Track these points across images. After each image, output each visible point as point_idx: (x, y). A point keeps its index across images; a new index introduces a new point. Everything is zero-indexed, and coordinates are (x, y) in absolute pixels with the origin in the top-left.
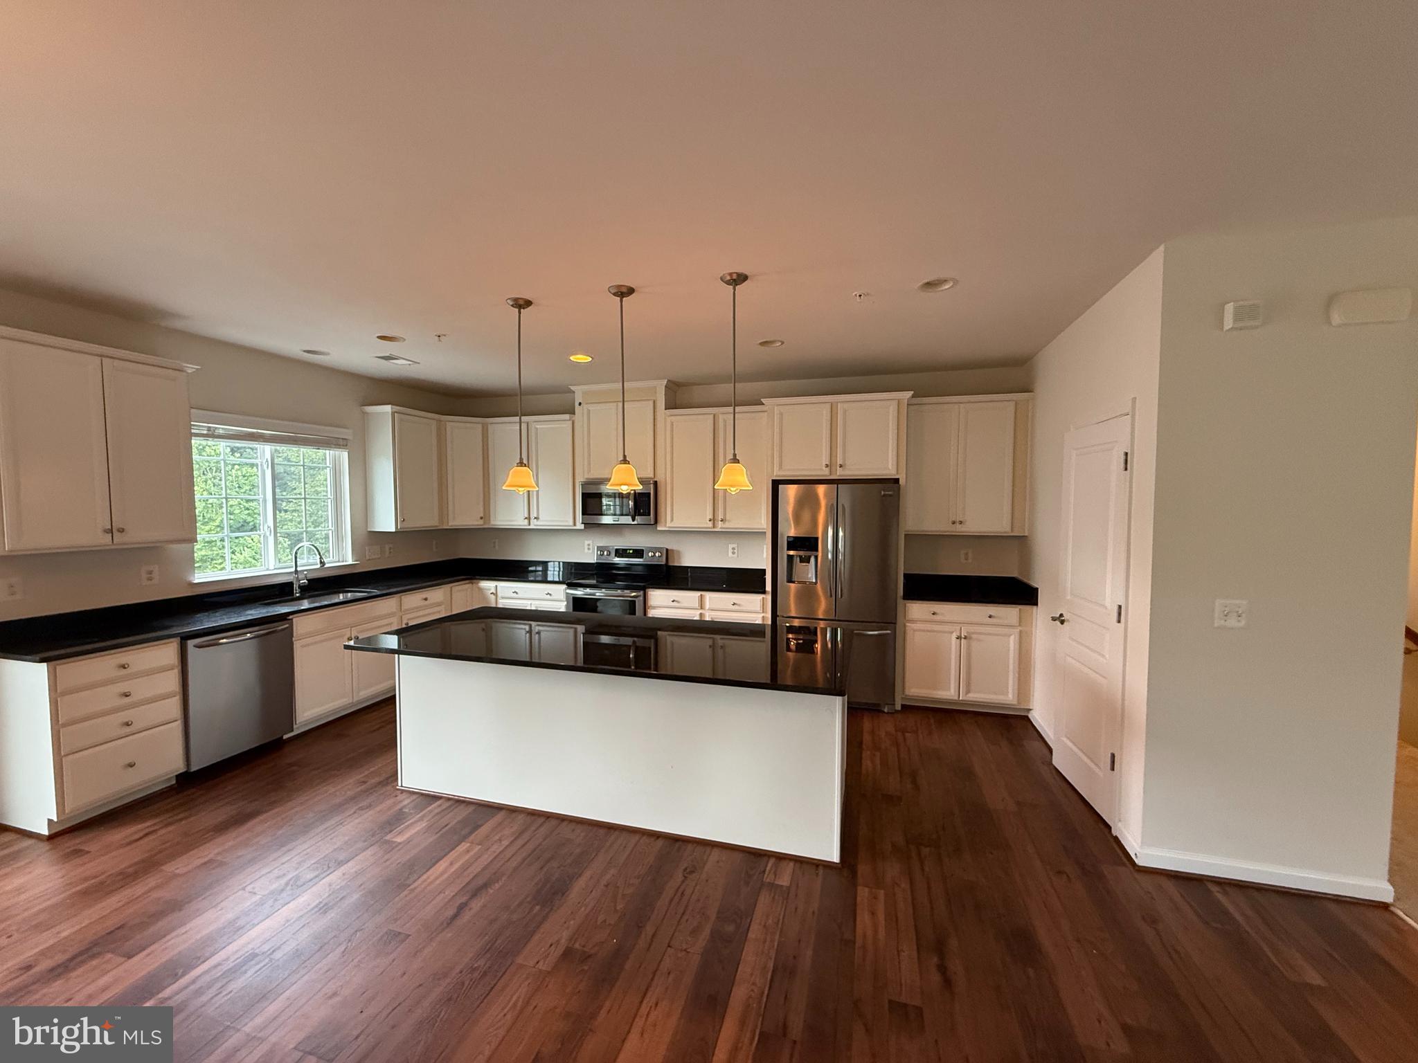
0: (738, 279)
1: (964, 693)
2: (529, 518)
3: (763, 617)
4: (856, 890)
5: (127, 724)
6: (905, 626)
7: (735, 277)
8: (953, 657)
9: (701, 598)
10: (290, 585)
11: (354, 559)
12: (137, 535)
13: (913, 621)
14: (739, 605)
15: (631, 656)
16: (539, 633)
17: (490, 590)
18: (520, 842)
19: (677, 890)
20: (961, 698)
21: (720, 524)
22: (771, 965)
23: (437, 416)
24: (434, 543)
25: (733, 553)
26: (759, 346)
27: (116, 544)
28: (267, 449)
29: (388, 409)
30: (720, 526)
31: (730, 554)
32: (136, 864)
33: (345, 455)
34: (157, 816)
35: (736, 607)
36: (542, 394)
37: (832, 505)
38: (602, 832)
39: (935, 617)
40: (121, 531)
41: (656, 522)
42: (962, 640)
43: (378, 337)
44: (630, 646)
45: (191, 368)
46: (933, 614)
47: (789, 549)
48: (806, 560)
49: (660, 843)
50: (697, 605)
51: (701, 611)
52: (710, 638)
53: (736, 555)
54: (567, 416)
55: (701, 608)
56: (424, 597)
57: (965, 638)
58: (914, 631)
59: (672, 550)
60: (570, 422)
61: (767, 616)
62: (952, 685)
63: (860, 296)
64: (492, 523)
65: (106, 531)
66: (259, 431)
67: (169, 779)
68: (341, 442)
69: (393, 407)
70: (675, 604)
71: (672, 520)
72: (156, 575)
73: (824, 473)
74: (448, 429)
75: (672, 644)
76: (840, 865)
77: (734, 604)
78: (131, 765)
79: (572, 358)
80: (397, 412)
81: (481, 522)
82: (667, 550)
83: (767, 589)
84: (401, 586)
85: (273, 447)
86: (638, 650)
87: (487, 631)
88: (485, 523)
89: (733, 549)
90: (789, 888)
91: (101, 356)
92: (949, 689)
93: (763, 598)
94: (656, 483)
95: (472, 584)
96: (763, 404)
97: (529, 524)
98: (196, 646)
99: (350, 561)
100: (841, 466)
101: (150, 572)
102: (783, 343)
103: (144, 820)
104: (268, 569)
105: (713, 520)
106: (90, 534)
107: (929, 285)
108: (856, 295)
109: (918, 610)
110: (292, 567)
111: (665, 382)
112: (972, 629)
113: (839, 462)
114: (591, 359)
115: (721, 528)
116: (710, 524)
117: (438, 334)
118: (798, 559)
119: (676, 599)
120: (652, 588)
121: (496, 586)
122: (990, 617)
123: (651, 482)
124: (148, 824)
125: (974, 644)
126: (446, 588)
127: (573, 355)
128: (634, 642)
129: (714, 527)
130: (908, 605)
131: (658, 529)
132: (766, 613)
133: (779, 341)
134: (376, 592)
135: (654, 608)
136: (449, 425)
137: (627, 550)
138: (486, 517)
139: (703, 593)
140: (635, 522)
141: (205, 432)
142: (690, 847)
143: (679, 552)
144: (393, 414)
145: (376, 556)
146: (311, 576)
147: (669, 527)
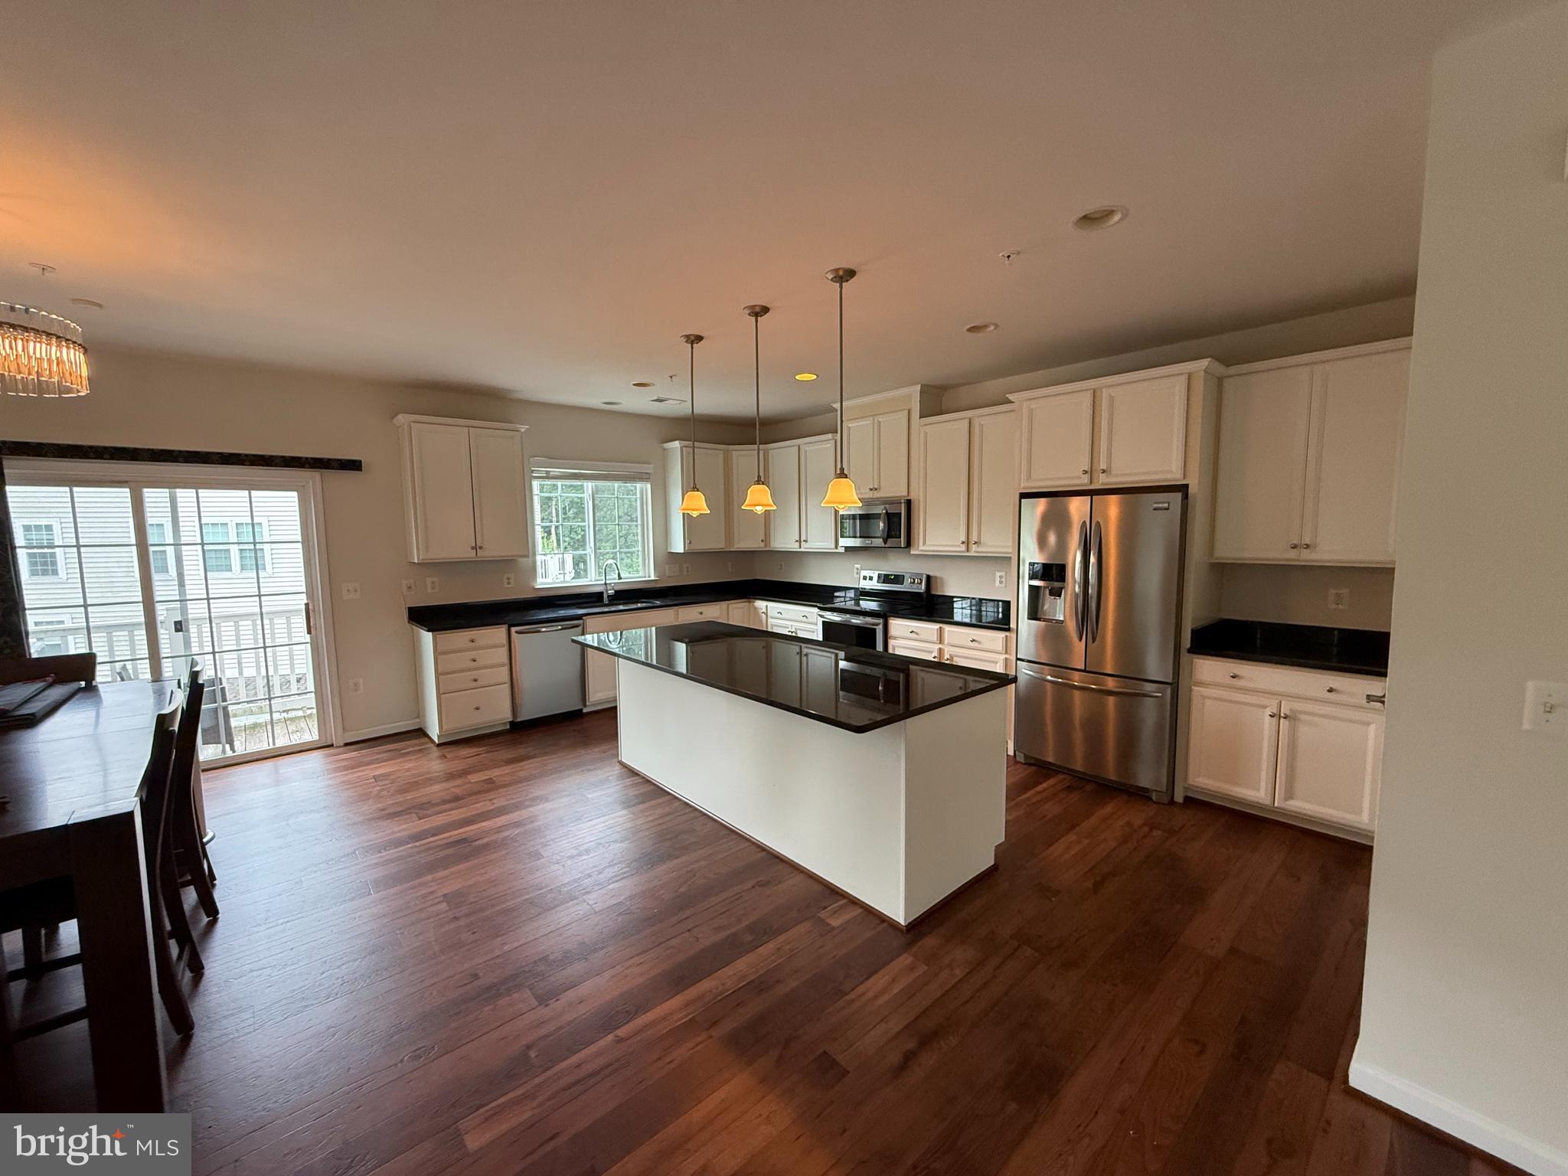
0: (845, 275)
1: (1283, 796)
2: (800, 541)
3: (1006, 659)
4: (898, 956)
5: (475, 680)
6: (1191, 690)
7: (841, 273)
8: (1265, 744)
9: (941, 631)
10: (601, 594)
11: (657, 575)
12: (492, 551)
13: (1200, 684)
14: (979, 643)
15: (880, 688)
16: (807, 655)
17: (761, 609)
18: (661, 821)
19: (738, 894)
20: (1276, 805)
21: (974, 548)
22: (753, 977)
23: (723, 447)
24: (730, 564)
25: (1001, 582)
26: (967, 333)
27: (480, 557)
28: (589, 486)
29: (676, 444)
30: (974, 550)
31: (997, 583)
32: (458, 770)
33: (649, 486)
34: (485, 746)
35: (974, 644)
36: (817, 415)
37: (1084, 522)
38: (725, 832)
39: (1235, 682)
40: (481, 548)
41: (909, 544)
42: (1282, 719)
43: (634, 385)
44: (879, 678)
45: (523, 428)
46: (1233, 677)
47: (1031, 578)
48: (1056, 593)
49: (763, 854)
50: (935, 638)
51: (940, 646)
52: (961, 678)
53: (1003, 585)
54: (830, 436)
55: (940, 643)
56: (700, 611)
57: (1285, 718)
58: (1204, 697)
59: (936, 577)
60: (833, 442)
61: (1011, 658)
62: (1263, 784)
63: (1009, 257)
64: (772, 546)
65: (473, 548)
66: (582, 471)
67: (505, 723)
68: (644, 476)
69: (681, 442)
70: (913, 635)
71: (924, 543)
72: (512, 581)
73: (1083, 482)
74: (734, 458)
75: (923, 680)
76: (905, 928)
77: (973, 641)
78: (477, 709)
79: (797, 377)
80: (686, 447)
81: (763, 545)
82: (929, 577)
83: (1011, 626)
84: (677, 600)
85: (594, 484)
86: (888, 683)
87: (768, 650)
88: (766, 546)
89: (1001, 577)
90: (834, 928)
91: (468, 427)
92: (1258, 790)
93: (1006, 636)
94: (909, 503)
95: (750, 602)
96: (1011, 402)
97: (800, 548)
98: (516, 632)
99: (653, 578)
100: (1104, 471)
101: (508, 579)
102: (996, 326)
103: (480, 746)
104: (591, 581)
105: (967, 543)
106: (462, 551)
107: (1088, 220)
108: (1003, 256)
109: (1210, 669)
110: (602, 580)
111: (918, 387)
112: (1299, 706)
113: (1103, 466)
114: (815, 377)
115: (975, 552)
116: (963, 548)
117: (671, 375)
118: (1047, 592)
119: (915, 630)
120: (895, 617)
121: (767, 606)
122: (1331, 690)
123: (903, 501)
124: (481, 749)
125: (1304, 731)
126: (724, 605)
127: (798, 374)
128: (884, 674)
129: (968, 551)
130: (1195, 660)
131: (912, 552)
132: (1010, 654)
133: (992, 324)
134: (658, 603)
135: (895, 638)
136: (735, 454)
137: (889, 575)
138: (766, 540)
139: (941, 625)
140: (886, 546)
141: (545, 475)
142: (781, 866)
143: (941, 579)
144: (682, 448)
145: (675, 574)
146: (617, 588)
147: (921, 551)
